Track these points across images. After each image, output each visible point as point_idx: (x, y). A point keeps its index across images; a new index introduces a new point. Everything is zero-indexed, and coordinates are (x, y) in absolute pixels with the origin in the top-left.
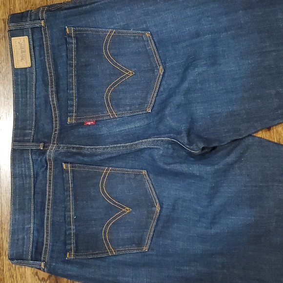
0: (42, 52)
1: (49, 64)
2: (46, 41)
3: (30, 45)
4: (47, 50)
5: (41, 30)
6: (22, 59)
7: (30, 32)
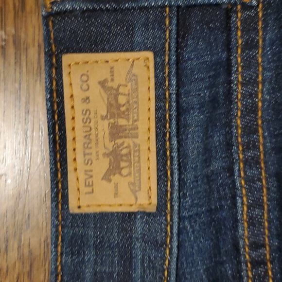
0: (217, 139)
1: (256, 204)
2: (249, 82)
3: (159, 98)
4: (250, 130)
5: (228, 29)
6: (114, 169)
7: (171, 25)
